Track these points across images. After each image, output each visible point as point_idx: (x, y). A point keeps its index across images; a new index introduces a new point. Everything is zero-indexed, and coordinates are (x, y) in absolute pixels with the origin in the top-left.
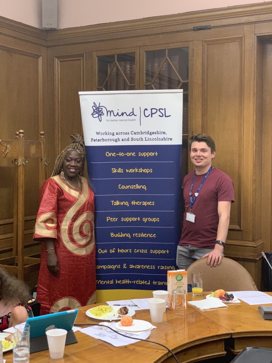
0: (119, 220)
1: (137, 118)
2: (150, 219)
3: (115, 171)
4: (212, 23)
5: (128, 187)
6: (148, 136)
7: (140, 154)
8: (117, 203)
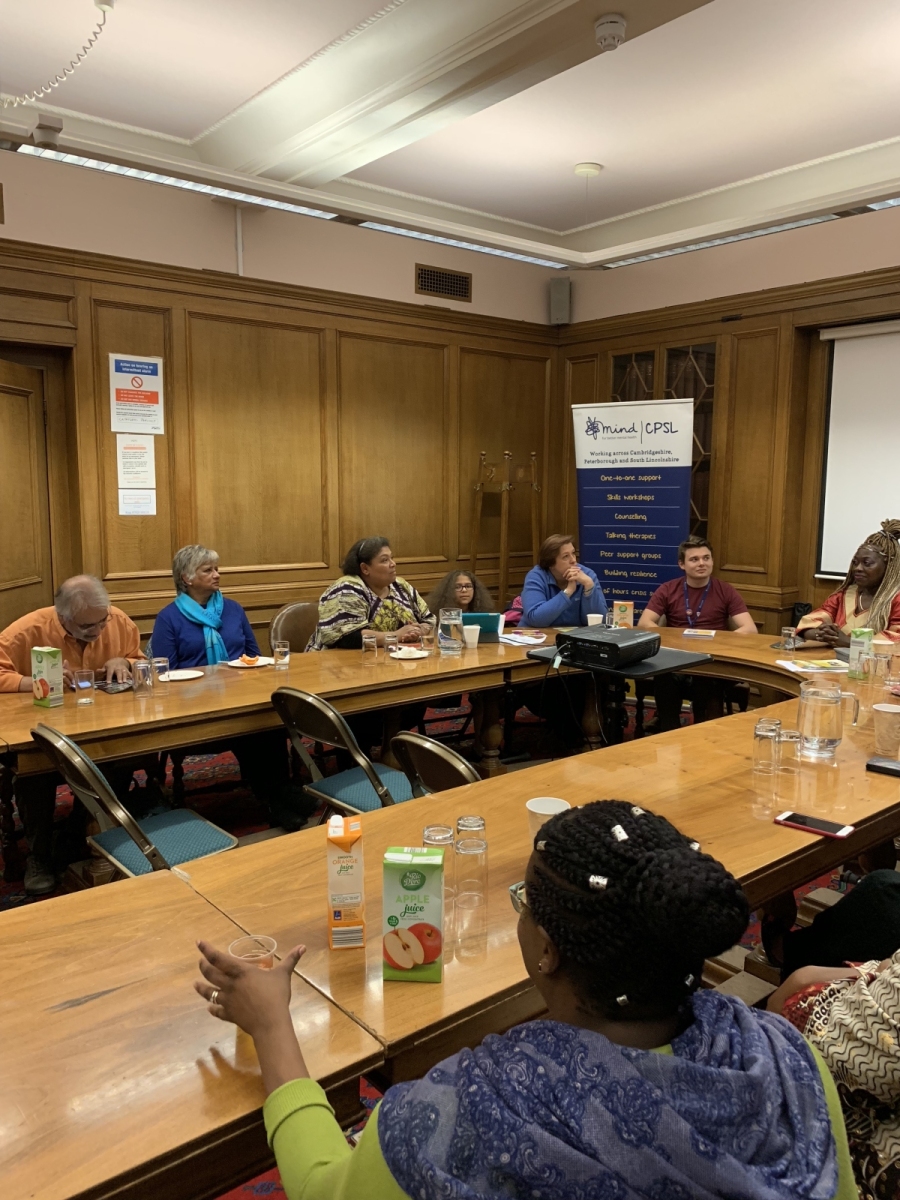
0: (615, 555)
1: (638, 434)
2: (650, 556)
3: (611, 498)
4: (745, 313)
5: (625, 517)
6: (650, 456)
7: (640, 478)
8: (613, 535)
